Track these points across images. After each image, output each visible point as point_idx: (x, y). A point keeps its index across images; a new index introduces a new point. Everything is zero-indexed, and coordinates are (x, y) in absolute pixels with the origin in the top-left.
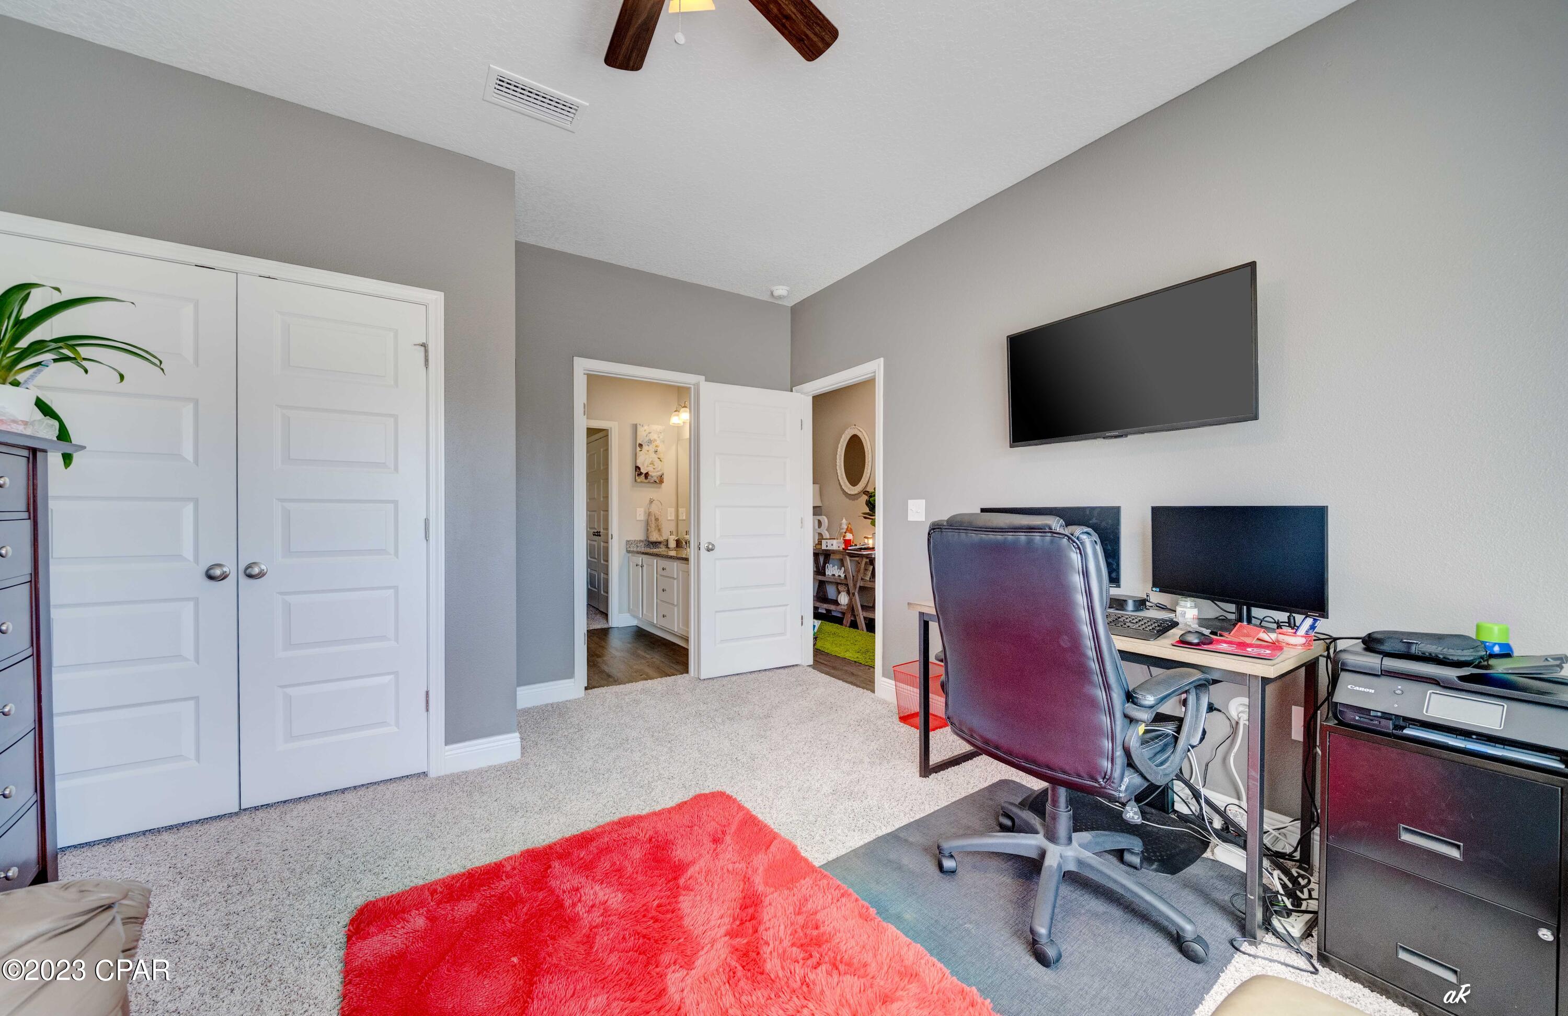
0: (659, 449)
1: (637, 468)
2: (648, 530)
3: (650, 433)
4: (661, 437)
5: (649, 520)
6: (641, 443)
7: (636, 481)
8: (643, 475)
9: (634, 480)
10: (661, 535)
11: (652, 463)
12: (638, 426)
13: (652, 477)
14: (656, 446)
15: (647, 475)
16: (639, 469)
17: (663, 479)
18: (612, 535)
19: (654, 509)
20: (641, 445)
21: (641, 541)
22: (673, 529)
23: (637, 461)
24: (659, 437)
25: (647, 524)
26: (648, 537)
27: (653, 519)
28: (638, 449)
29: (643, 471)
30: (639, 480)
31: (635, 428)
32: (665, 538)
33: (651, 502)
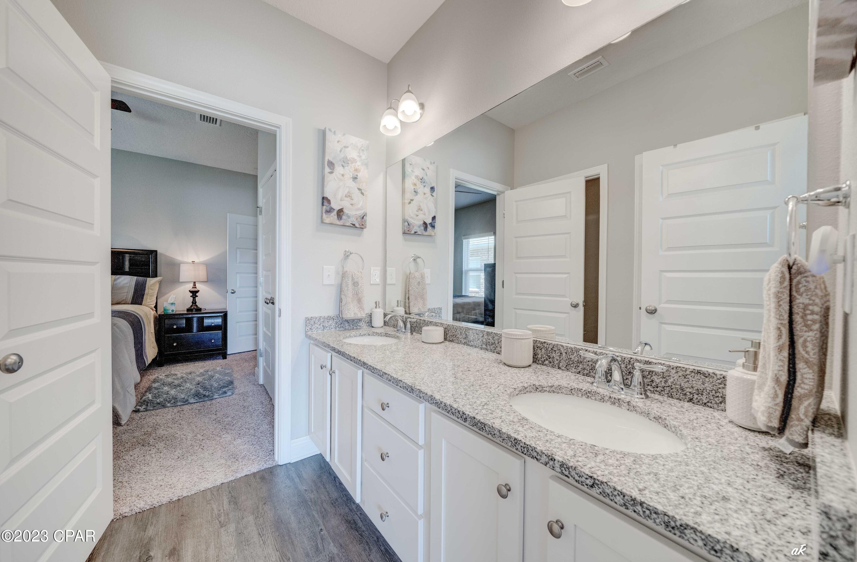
0: (360, 175)
1: (325, 200)
2: (341, 301)
3: (346, 147)
4: (363, 157)
5: (344, 285)
6: (331, 159)
7: (322, 222)
8: (335, 212)
9: (319, 221)
10: (361, 308)
11: (349, 196)
12: (328, 132)
13: (349, 217)
14: (356, 170)
15: (340, 212)
16: (329, 201)
17: (365, 221)
18: (280, 310)
19: (351, 266)
20: (331, 164)
21: (329, 318)
22: (379, 299)
23: (325, 189)
24: (360, 157)
25: (341, 290)
26: (341, 311)
27: (350, 283)
28: (327, 170)
29: (336, 206)
30: (327, 221)
31: (323, 135)
32: (367, 311)
33: (347, 255)
